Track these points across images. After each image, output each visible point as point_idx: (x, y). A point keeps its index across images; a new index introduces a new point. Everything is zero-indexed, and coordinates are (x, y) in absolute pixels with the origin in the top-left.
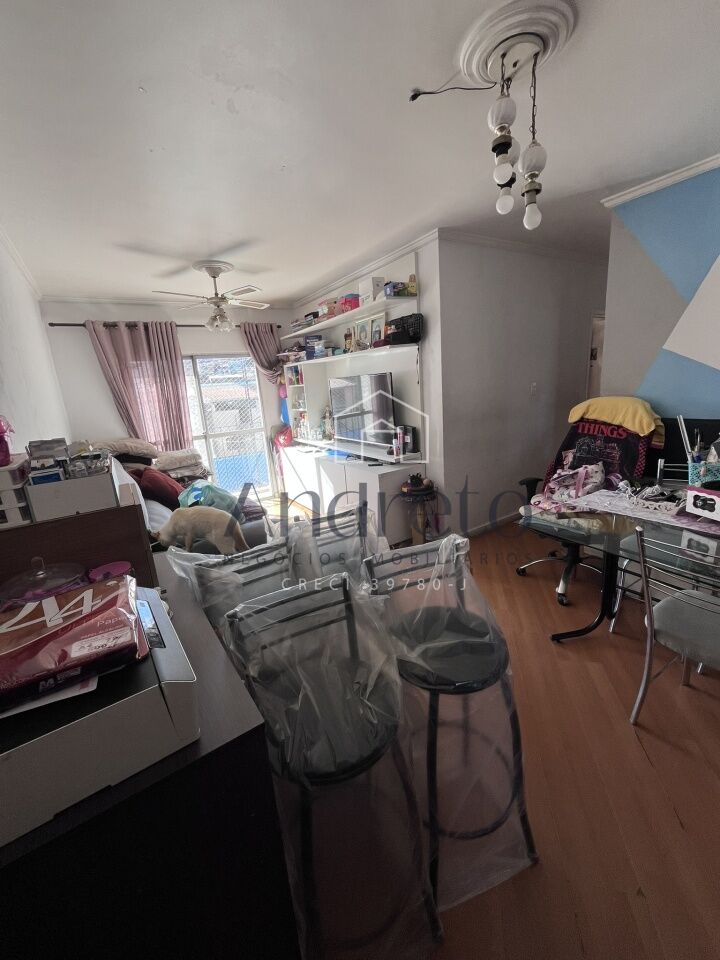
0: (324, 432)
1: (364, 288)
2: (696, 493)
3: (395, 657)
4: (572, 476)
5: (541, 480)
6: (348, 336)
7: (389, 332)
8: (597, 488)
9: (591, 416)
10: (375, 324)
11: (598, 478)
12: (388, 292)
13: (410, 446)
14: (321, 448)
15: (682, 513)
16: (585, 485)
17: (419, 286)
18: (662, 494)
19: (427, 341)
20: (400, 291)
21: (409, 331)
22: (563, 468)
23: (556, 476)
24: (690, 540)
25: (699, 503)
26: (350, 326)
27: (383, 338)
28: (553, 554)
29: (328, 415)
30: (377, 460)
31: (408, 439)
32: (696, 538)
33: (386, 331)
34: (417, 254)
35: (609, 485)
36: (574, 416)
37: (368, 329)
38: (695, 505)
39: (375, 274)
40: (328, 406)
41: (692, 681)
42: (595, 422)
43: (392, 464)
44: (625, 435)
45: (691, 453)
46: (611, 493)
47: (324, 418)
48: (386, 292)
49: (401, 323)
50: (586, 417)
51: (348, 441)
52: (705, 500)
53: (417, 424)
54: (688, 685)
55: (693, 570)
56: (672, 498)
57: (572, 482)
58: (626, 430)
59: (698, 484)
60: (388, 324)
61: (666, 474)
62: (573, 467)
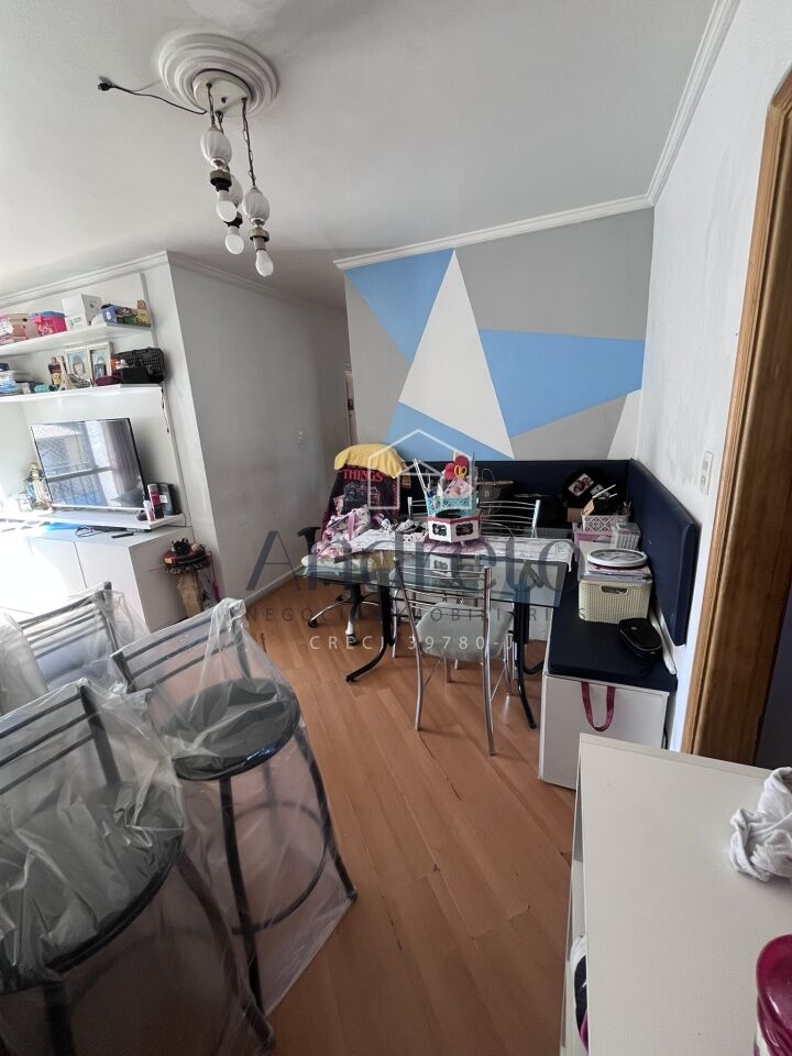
0: (33, 500)
1: (71, 307)
2: (433, 522)
3: (169, 759)
4: (344, 521)
5: (318, 528)
6: (53, 368)
7: (118, 368)
8: (366, 529)
9: (353, 463)
10: (95, 357)
11: (365, 520)
12: (109, 318)
13: (169, 508)
14: (31, 523)
15: (428, 540)
16: (355, 528)
17: (152, 315)
18: (413, 527)
19: (172, 382)
20: (124, 318)
21: (146, 369)
22: (336, 514)
23: (330, 522)
24: (435, 562)
25: (437, 530)
26: (58, 354)
27: (109, 373)
28: (339, 599)
29: (36, 475)
30: (124, 529)
31: (165, 499)
32: (439, 559)
33: (113, 366)
34: (143, 277)
35: (375, 525)
36: (339, 463)
37: (86, 360)
38: (434, 532)
39: (87, 291)
40: (36, 464)
41: (453, 677)
42: (357, 468)
43: (147, 531)
44: (381, 479)
45: (426, 490)
46: (376, 532)
47: (30, 479)
48: (105, 317)
49: (134, 357)
50: (349, 464)
51: (75, 509)
52: (440, 527)
53: (174, 480)
54: (450, 681)
55: (441, 586)
56: (420, 529)
57: (345, 526)
58: (381, 474)
59: (434, 515)
60: (116, 357)
61: (415, 510)
62: (344, 512)
